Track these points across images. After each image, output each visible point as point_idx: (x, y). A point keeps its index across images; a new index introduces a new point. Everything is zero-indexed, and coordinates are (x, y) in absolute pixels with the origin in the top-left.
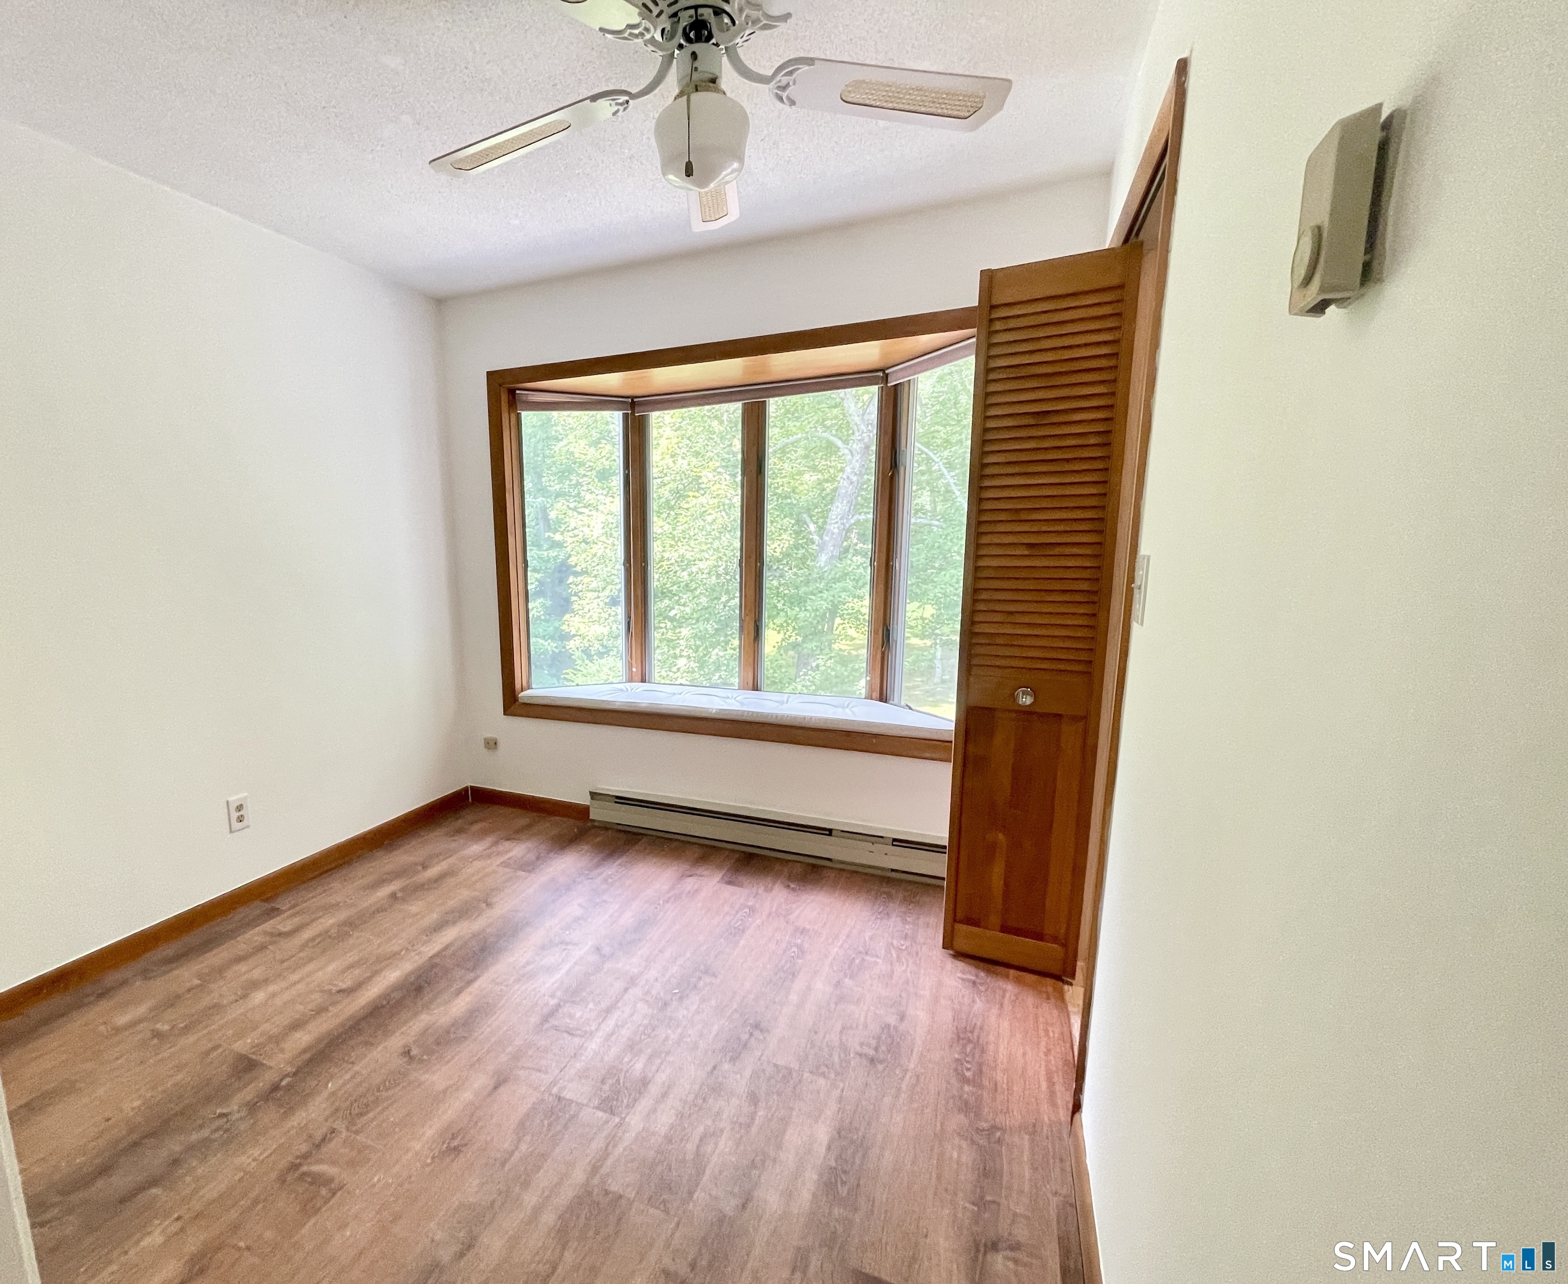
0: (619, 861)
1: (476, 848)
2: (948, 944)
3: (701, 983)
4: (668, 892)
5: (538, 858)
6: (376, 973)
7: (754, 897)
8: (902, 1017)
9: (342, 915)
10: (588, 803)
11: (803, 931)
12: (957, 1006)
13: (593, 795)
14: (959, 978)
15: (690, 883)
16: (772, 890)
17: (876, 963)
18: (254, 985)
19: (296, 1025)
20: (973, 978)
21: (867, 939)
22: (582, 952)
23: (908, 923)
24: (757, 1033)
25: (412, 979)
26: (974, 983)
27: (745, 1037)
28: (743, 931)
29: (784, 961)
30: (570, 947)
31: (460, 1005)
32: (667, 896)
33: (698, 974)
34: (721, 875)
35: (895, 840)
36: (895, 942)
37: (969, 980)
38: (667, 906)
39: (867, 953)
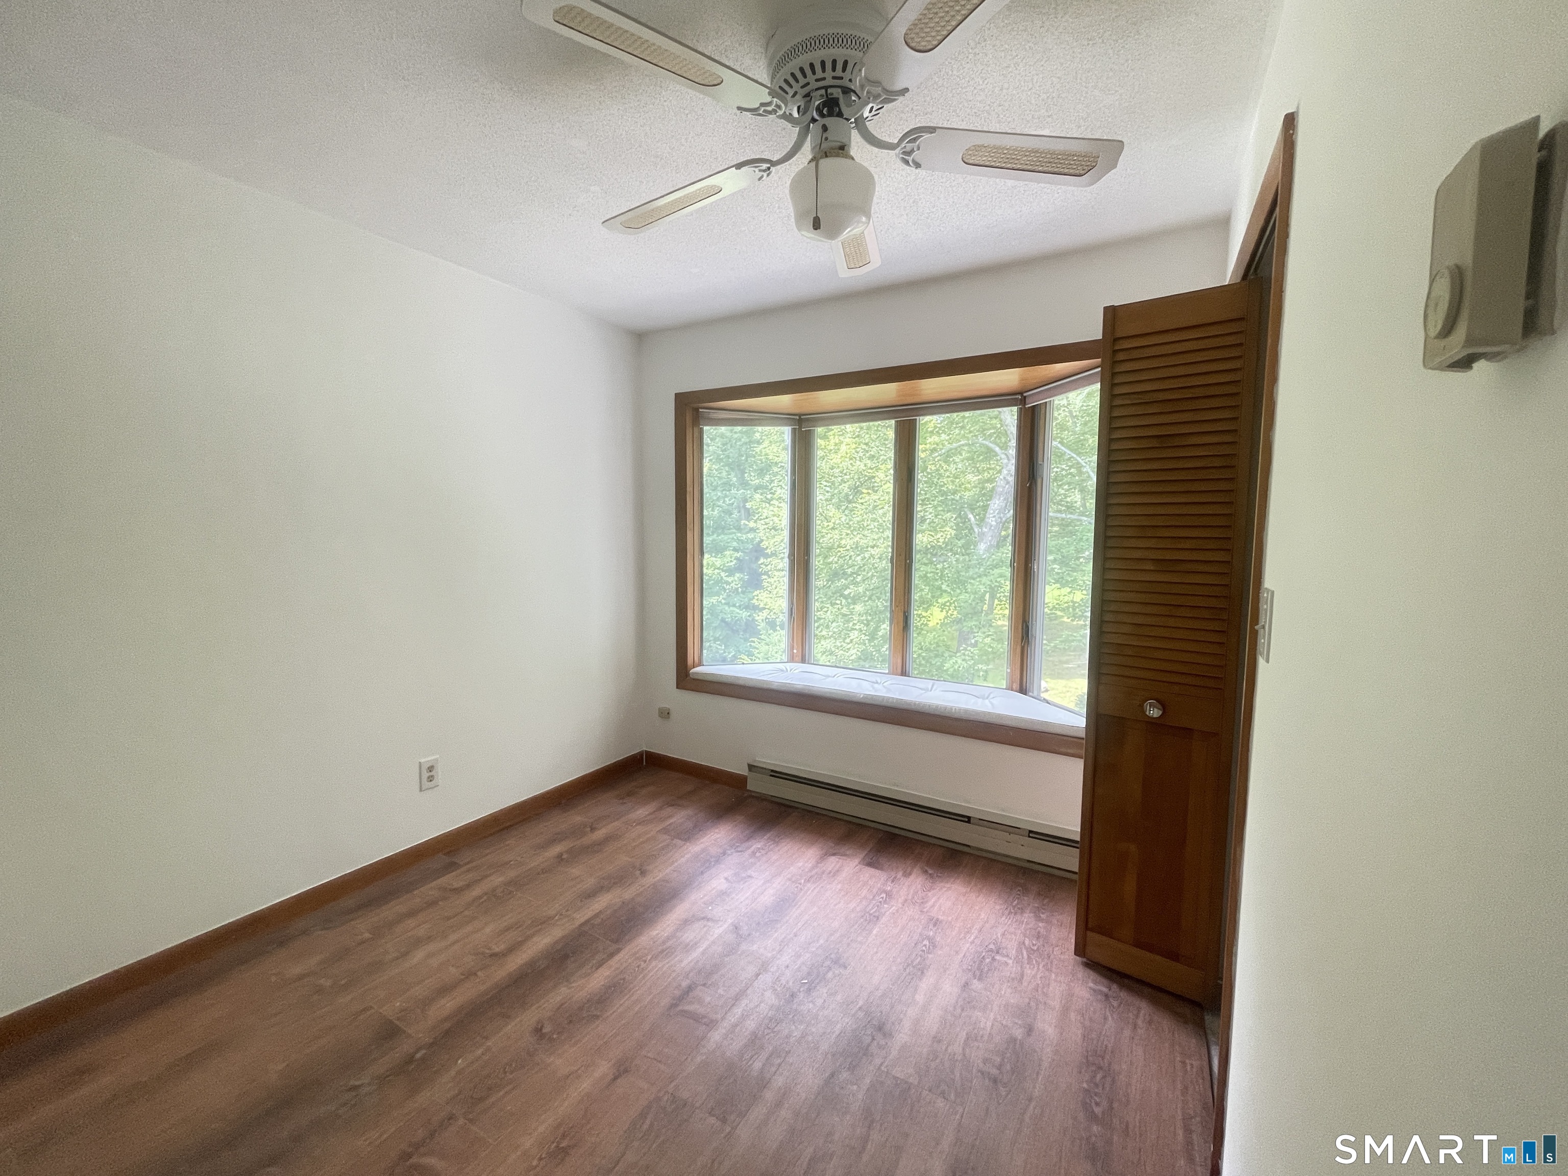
0: (768, 835)
1: (642, 812)
2: (1080, 949)
3: (830, 975)
4: (810, 871)
5: (695, 826)
6: (528, 938)
7: (893, 881)
8: (1030, 1030)
9: (512, 874)
10: (746, 774)
11: (936, 923)
12: (1087, 1023)
13: (751, 767)
14: (1090, 988)
15: (833, 862)
16: (910, 874)
17: (1006, 964)
18: (418, 942)
19: (444, 990)
20: (1105, 990)
21: (999, 935)
22: (721, 930)
23: (1042, 920)
24: (879, 1036)
25: (559, 948)
26: (1106, 996)
27: (867, 1039)
28: (878, 918)
29: (914, 955)
30: (710, 924)
31: (598, 979)
32: (810, 874)
33: (828, 963)
34: (862, 856)
35: (1031, 832)
36: (1027, 942)
37: (1101, 992)
38: (809, 885)
39: (998, 953)
